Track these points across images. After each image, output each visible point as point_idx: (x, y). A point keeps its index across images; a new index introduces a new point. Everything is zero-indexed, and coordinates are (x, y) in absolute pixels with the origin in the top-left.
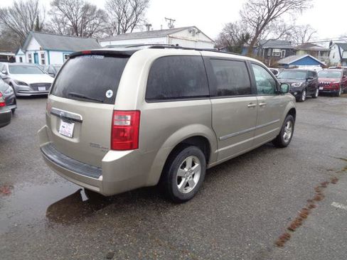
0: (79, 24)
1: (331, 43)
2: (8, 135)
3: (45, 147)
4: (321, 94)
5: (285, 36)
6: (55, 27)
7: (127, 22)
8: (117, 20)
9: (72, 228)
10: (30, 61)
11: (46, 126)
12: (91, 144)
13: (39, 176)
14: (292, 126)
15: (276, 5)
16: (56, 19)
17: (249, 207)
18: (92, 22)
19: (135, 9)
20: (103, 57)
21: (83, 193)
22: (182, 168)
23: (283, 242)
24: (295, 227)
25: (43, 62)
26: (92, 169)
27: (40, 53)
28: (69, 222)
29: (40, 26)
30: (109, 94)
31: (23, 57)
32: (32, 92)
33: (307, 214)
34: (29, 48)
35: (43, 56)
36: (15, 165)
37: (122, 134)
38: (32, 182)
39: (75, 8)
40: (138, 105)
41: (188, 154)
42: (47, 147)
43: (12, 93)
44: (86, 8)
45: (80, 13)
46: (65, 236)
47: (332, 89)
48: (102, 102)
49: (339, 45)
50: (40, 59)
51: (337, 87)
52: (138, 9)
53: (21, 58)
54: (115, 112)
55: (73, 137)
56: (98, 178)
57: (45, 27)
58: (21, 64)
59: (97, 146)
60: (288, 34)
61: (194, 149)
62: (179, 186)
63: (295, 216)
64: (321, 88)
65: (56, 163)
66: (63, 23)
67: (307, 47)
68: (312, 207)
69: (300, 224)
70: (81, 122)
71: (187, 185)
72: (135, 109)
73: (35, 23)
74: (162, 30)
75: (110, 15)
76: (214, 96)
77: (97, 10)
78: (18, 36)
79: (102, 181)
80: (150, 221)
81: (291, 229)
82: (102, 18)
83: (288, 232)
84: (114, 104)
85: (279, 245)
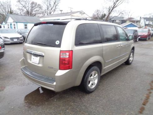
0: (30, 11)
1: (141, 18)
2: (2, 62)
3: (23, 68)
4: (140, 40)
5: (121, 14)
6: (19, 12)
7: (51, 9)
8: (47, 9)
9: (40, 108)
10: (8, 27)
11: (23, 58)
12: (49, 67)
13: (20, 82)
14: (133, 55)
15: (117, 1)
16: (19, 8)
17: (121, 94)
18: (36, 9)
19: (55, 3)
20: (52, 25)
21: (40, 89)
22: (90, 77)
23: (142, 111)
24: (145, 104)
25: (15, 28)
26: (49, 79)
27: (13, 24)
28: (38, 105)
29: (12, 12)
30: (57, 42)
31: (5, 26)
32: (11, 41)
33: (149, 96)
34: (8, 22)
35: (14, 25)
36: (8, 77)
37: (64, 62)
38: (17, 85)
39: (27, 3)
40: (72, 48)
41: (93, 70)
42: (24, 68)
43: (3, 42)
44: (33, 3)
45: (30, 6)
46: (38, 112)
47: (144, 38)
48: (54, 47)
49: (144, 18)
50: (13, 26)
51: (146, 36)
52: (56, 3)
53: (4, 26)
54: (61, 51)
55: (39, 64)
56: (53, 83)
57: (14, 12)
58: (4, 29)
59: (52, 68)
60: (122, 14)
61: (95, 67)
62: (89, 85)
63: (144, 98)
64: (139, 37)
65: (30, 76)
66: (22, 10)
67: (130, 19)
68: (150, 93)
69: (147, 102)
70: (43, 56)
71: (92, 84)
72: (71, 50)
73: (9, 10)
74: (67, 13)
75: (43, 6)
76: (103, 42)
77: (38, 4)
78: (2, 16)
79: (55, 85)
80: (77, 103)
81: (144, 104)
82: (40, 7)
83: (143, 106)
84: (60, 47)
85: (141, 113)
